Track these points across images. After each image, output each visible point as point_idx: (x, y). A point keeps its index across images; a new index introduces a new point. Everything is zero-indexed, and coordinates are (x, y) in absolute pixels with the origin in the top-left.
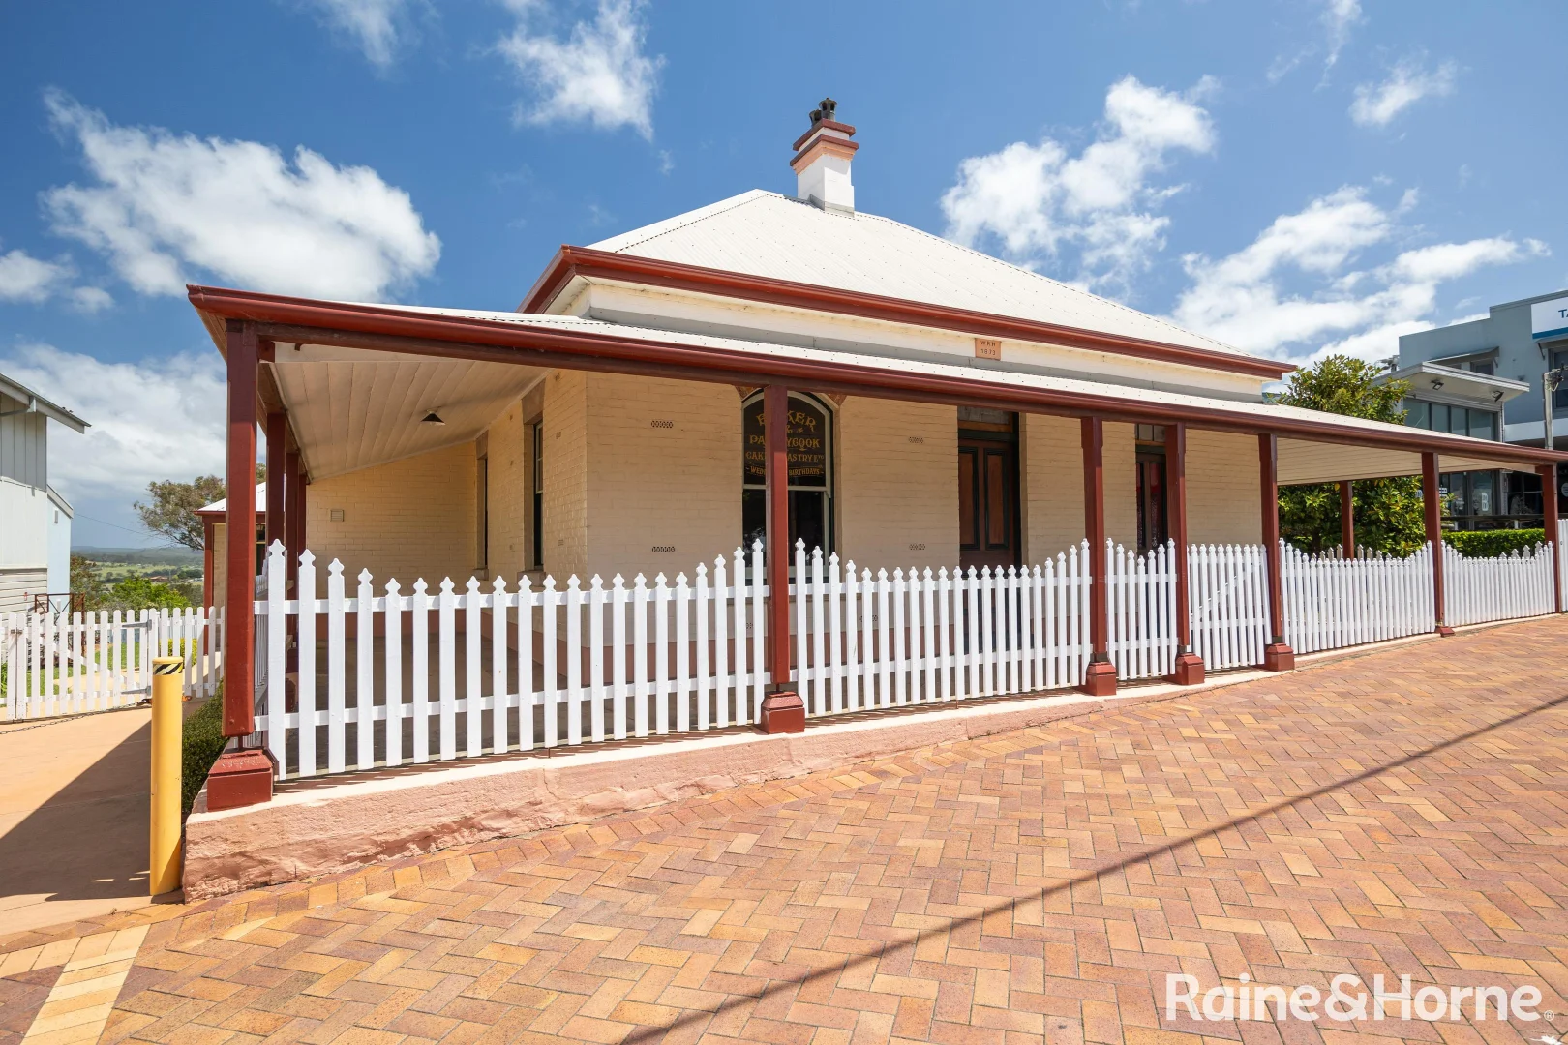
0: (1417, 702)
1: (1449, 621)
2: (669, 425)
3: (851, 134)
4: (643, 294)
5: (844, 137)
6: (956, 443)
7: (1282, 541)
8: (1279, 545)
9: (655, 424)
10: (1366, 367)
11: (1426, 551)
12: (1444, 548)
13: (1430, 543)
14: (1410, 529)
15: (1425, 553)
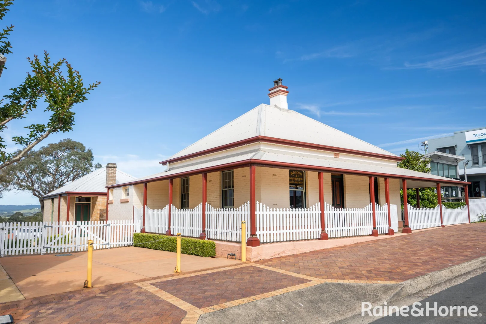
0: (438, 237)
1: (444, 224)
2: (276, 175)
3: (286, 88)
4: (270, 145)
5: (285, 90)
6: (331, 179)
7: (408, 204)
8: (407, 205)
9: (273, 175)
10: (420, 154)
11: (438, 206)
12: (442, 206)
13: (439, 205)
14: (434, 201)
15: (438, 207)
